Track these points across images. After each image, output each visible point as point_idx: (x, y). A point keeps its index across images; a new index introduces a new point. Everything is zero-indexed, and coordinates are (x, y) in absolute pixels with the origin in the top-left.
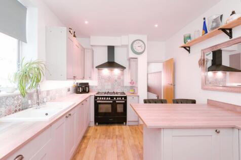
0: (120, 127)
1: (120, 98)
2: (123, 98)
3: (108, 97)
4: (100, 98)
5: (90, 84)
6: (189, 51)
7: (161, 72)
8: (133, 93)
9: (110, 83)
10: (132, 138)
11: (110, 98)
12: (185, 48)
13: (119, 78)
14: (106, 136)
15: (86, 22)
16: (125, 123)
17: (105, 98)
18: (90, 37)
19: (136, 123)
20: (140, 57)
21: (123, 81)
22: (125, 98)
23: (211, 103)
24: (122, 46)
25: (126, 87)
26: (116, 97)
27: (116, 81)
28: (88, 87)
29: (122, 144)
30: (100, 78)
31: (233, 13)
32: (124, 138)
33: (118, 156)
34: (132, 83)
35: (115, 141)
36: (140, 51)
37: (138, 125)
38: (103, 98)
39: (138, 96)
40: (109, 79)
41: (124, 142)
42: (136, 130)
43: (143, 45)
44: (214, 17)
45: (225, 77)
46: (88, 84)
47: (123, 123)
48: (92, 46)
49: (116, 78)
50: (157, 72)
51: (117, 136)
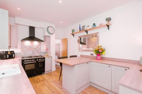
0: (41, 76)
1: (41, 59)
2: (43, 59)
3: (33, 59)
4: (27, 61)
5: (15, 52)
6: (74, 36)
7: (60, 44)
8: (47, 56)
9: (31, 51)
10: (51, 79)
11: (34, 60)
12: (72, 34)
13: (38, 47)
14: (35, 83)
15: (19, 9)
16: (43, 73)
17: (30, 60)
18: (15, 17)
19: (50, 72)
20: (51, 36)
21: (40, 49)
22: (44, 58)
23: (82, 56)
24: (41, 28)
25: (42, 52)
26: (38, 59)
27: (35, 49)
28: (14, 54)
29: (47, 83)
30: (23, 47)
31: (88, 26)
32: (47, 80)
33: (48, 88)
34: (47, 50)
35: (42, 83)
36: (52, 33)
37: (51, 72)
38: (29, 61)
39: (51, 57)
40: (30, 48)
41: (48, 82)
42: (51, 75)
43: (53, 30)
44: (83, 26)
45: (82, 46)
46: (13, 51)
47: (42, 73)
48: (16, 24)
49: (36, 47)
50: (58, 44)
51: (42, 80)
